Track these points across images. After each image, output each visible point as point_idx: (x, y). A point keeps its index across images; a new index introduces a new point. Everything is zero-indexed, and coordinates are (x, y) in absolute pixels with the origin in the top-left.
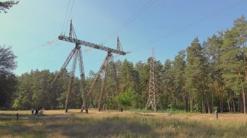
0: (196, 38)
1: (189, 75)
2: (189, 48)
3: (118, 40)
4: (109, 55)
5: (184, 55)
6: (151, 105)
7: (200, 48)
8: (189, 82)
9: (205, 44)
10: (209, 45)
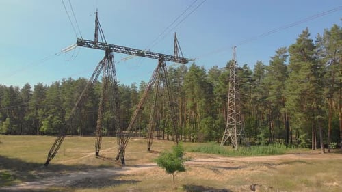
0: (305, 30)
1: (292, 92)
2: (293, 47)
3: (176, 40)
4: (161, 65)
5: (286, 56)
6: (230, 138)
7: (312, 47)
8: (291, 102)
9: (319, 39)
10: (327, 42)
